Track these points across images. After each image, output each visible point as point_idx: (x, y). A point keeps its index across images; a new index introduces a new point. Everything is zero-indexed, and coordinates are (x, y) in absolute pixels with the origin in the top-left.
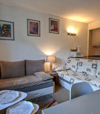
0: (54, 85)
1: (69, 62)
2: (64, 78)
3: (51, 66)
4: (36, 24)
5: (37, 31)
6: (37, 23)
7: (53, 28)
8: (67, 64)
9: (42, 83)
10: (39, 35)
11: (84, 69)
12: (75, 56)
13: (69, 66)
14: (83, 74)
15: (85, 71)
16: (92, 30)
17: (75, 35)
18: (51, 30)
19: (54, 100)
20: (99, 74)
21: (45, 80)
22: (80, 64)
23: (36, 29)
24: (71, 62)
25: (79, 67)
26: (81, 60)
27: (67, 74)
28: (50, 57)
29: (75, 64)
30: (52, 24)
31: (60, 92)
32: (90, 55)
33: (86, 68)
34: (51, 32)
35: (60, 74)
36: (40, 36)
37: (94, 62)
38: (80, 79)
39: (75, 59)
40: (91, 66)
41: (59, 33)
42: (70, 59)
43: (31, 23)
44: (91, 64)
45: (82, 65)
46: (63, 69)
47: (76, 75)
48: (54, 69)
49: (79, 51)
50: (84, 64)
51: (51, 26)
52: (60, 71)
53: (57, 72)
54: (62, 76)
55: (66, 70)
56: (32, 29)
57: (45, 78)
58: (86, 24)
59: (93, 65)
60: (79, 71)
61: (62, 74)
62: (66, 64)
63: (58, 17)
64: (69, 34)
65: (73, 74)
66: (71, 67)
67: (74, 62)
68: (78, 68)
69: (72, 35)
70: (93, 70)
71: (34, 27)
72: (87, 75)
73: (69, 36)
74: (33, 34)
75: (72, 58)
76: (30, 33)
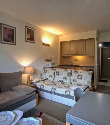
0: (37, 97)
1: (45, 72)
2: (44, 89)
3: (29, 78)
4: (11, 31)
5: (13, 39)
6: (13, 30)
7: (30, 37)
8: (44, 74)
9: (26, 98)
10: (14, 43)
11: (61, 78)
12: (50, 66)
13: (45, 76)
14: (60, 82)
15: (62, 79)
16: (62, 42)
17: (49, 45)
18: (28, 39)
19: (41, 112)
20: (73, 81)
21: (29, 93)
22: (57, 74)
23: (11, 37)
24: (47, 72)
25: (56, 76)
26: (58, 70)
27: (46, 84)
28: (29, 68)
29: (51, 74)
30: (28, 33)
31: (42, 103)
32: (61, 65)
33: (62, 77)
34: (27, 40)
35: (39, 85)
36: (15, 45)
37: (69, 71)
38: (61, 87)
39: (51, 69)
40: (67, 75)
41: (35, 43)
42: (46, 69)
43: (5, 29)
44: (67, 73)
45: (58, 74)
46: (40, 79)
47: (56, 84)
48: (31, 80)
49: (53, 61)
50: (61, 74)
51: (28, 35)
52: (38, 82)
53: (35, 84)
54: (42, 87)
55: (43, 80)
56: (7, 36)
57: (29, 91)
58: (57, 37)
59: (68, 74)
60: (56, 80)
61: (41, 85)
62: (42, 75)
63: (34, 26)
64: (44, 44)
65: (52, 83)
66: (48, 77)
67: (51, 72)
68: (54, 77)
69: (46, 45)
70: (68, 78)
71: (9, 33)
72: (64, 83)
73: (44, 46)
74: (8, 41)
75: (48, 68)
76: (4, 41)
